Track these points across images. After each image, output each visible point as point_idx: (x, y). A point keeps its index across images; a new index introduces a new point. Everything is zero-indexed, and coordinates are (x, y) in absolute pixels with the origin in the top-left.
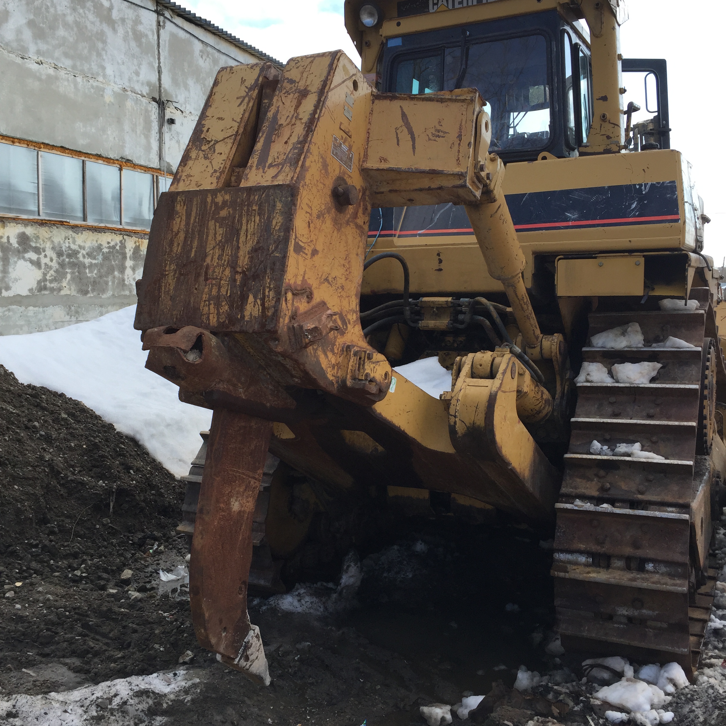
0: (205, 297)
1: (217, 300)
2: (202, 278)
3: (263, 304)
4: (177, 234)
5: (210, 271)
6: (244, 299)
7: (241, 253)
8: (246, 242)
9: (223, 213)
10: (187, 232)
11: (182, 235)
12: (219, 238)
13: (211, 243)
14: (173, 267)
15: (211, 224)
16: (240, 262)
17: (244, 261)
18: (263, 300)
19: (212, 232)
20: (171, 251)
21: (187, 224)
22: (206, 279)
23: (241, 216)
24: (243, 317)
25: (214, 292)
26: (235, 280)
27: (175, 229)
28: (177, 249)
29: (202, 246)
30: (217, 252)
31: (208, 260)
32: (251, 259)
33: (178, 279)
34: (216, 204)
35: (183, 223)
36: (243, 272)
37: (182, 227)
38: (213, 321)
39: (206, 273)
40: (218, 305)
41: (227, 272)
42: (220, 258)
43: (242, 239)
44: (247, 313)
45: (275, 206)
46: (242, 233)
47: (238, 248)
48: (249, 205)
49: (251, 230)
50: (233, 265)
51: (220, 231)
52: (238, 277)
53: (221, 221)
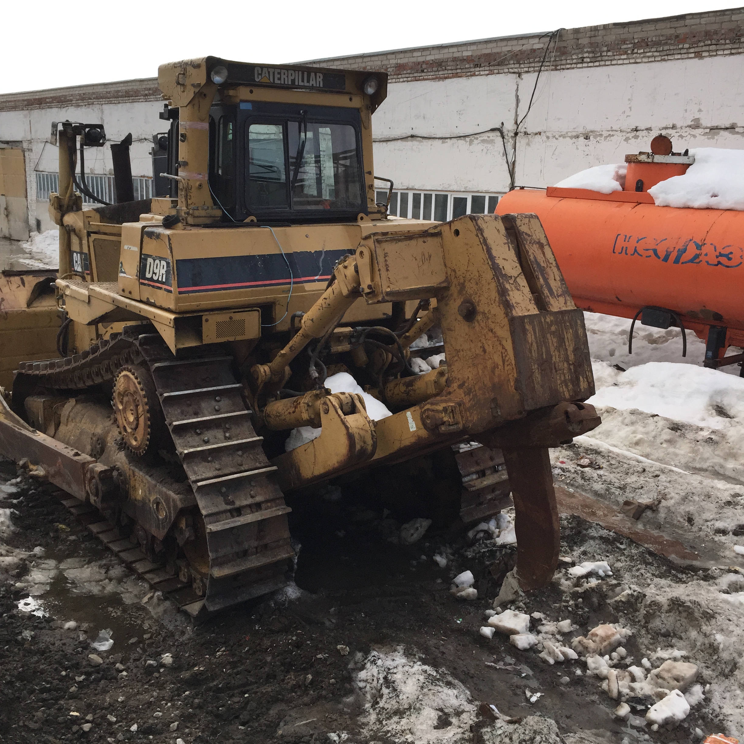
0: (559, 382)
1: (565, 382)
2: (554, 371)
3: (587, 381)
4: (532, 344)
5: (557, 366)
6: (578, 379)
7: (569, 353)
8: (569, 346)
9: (553, 328)
10: (537, 343)
11: (535, 345)
12: (555, 345)
13: (552, 349)
14: (536, 366)
15: (548, 335)
16: (570, 358)
17: (572, 357)
18: (587, 378)
19: (550, 341)
20: (532, 356)
21: (536, 337)
22: (556, 371)
23: (562, 330)
24: (580, 390)
25: (563, 378)
26: (570, 369)
27: (530, 341)
28: (535, 354)
29: (548, 352)
30: (557, 353)
31: (554, 358)
32: (575, 355)
33: (541, 373)
34: (548, 323)
35: (533, 337)
36: (573, 364)
37: (534, 339)
38: (567, 396)
39: (555, 368)
40: (567, 386)
41: (566, 365)
42: (559, 357)
43: (567, 344)
44: (582, 387)
45: (577, 322)
46: (566, 340)
47: (567, 349)
48: (565, 323)
49: (569, 338)
50: (567, 360)
51: (555, 340)
52: (572, 367)
53: (553, 333)
